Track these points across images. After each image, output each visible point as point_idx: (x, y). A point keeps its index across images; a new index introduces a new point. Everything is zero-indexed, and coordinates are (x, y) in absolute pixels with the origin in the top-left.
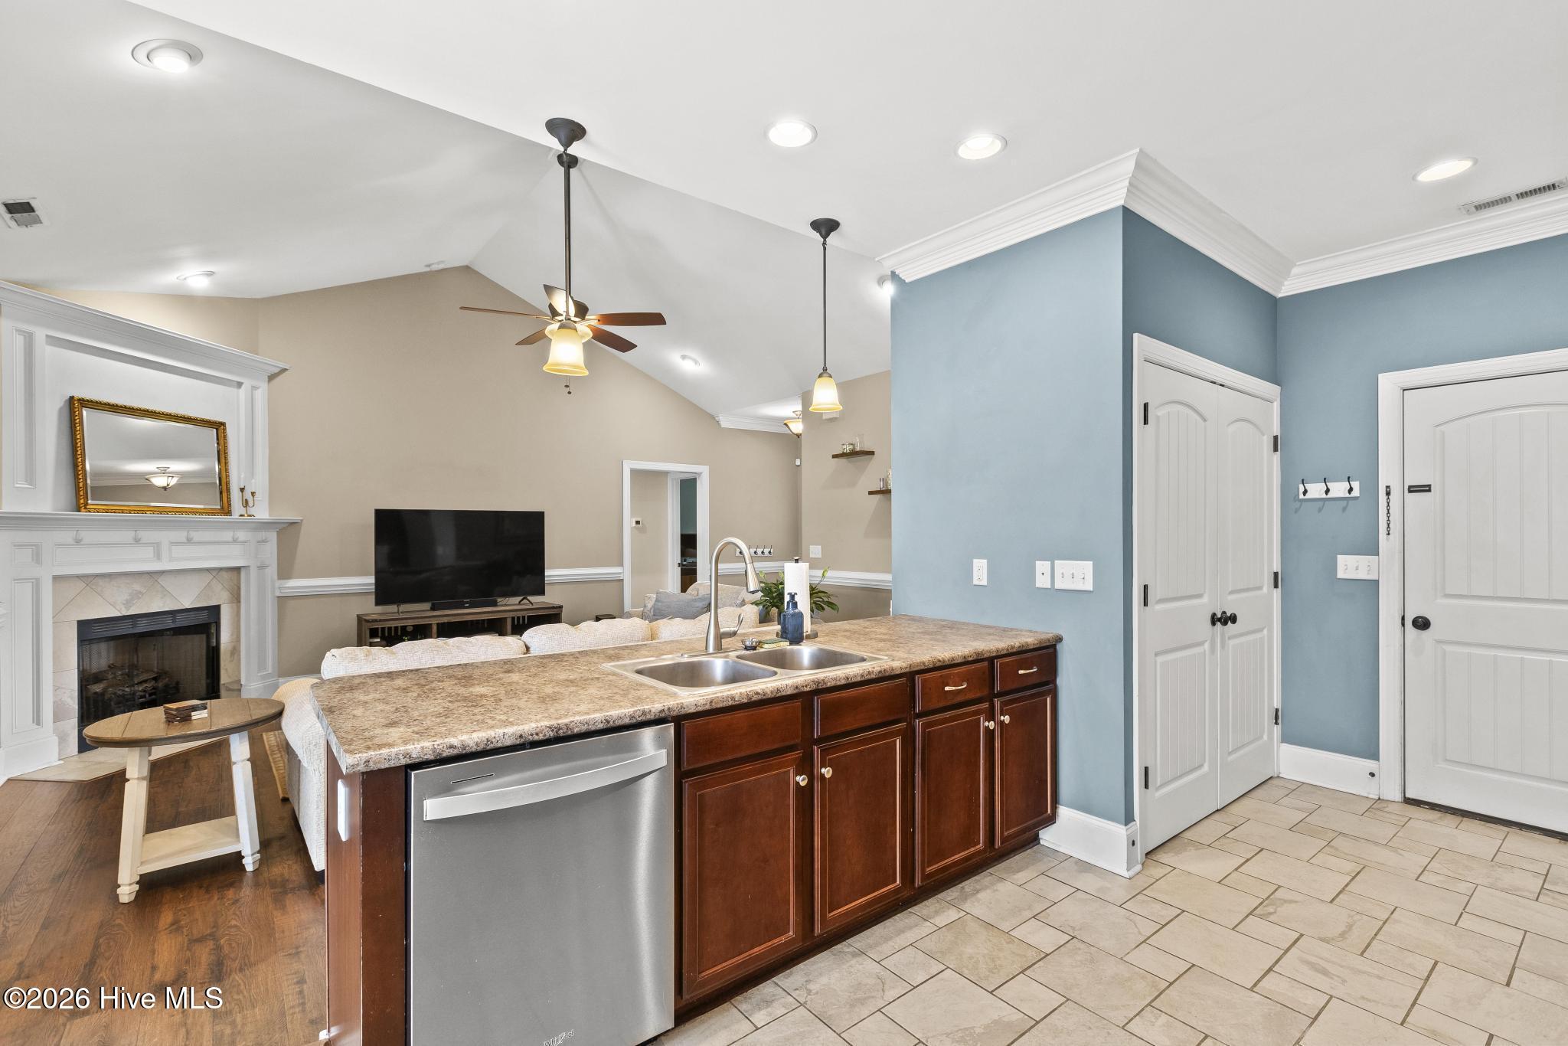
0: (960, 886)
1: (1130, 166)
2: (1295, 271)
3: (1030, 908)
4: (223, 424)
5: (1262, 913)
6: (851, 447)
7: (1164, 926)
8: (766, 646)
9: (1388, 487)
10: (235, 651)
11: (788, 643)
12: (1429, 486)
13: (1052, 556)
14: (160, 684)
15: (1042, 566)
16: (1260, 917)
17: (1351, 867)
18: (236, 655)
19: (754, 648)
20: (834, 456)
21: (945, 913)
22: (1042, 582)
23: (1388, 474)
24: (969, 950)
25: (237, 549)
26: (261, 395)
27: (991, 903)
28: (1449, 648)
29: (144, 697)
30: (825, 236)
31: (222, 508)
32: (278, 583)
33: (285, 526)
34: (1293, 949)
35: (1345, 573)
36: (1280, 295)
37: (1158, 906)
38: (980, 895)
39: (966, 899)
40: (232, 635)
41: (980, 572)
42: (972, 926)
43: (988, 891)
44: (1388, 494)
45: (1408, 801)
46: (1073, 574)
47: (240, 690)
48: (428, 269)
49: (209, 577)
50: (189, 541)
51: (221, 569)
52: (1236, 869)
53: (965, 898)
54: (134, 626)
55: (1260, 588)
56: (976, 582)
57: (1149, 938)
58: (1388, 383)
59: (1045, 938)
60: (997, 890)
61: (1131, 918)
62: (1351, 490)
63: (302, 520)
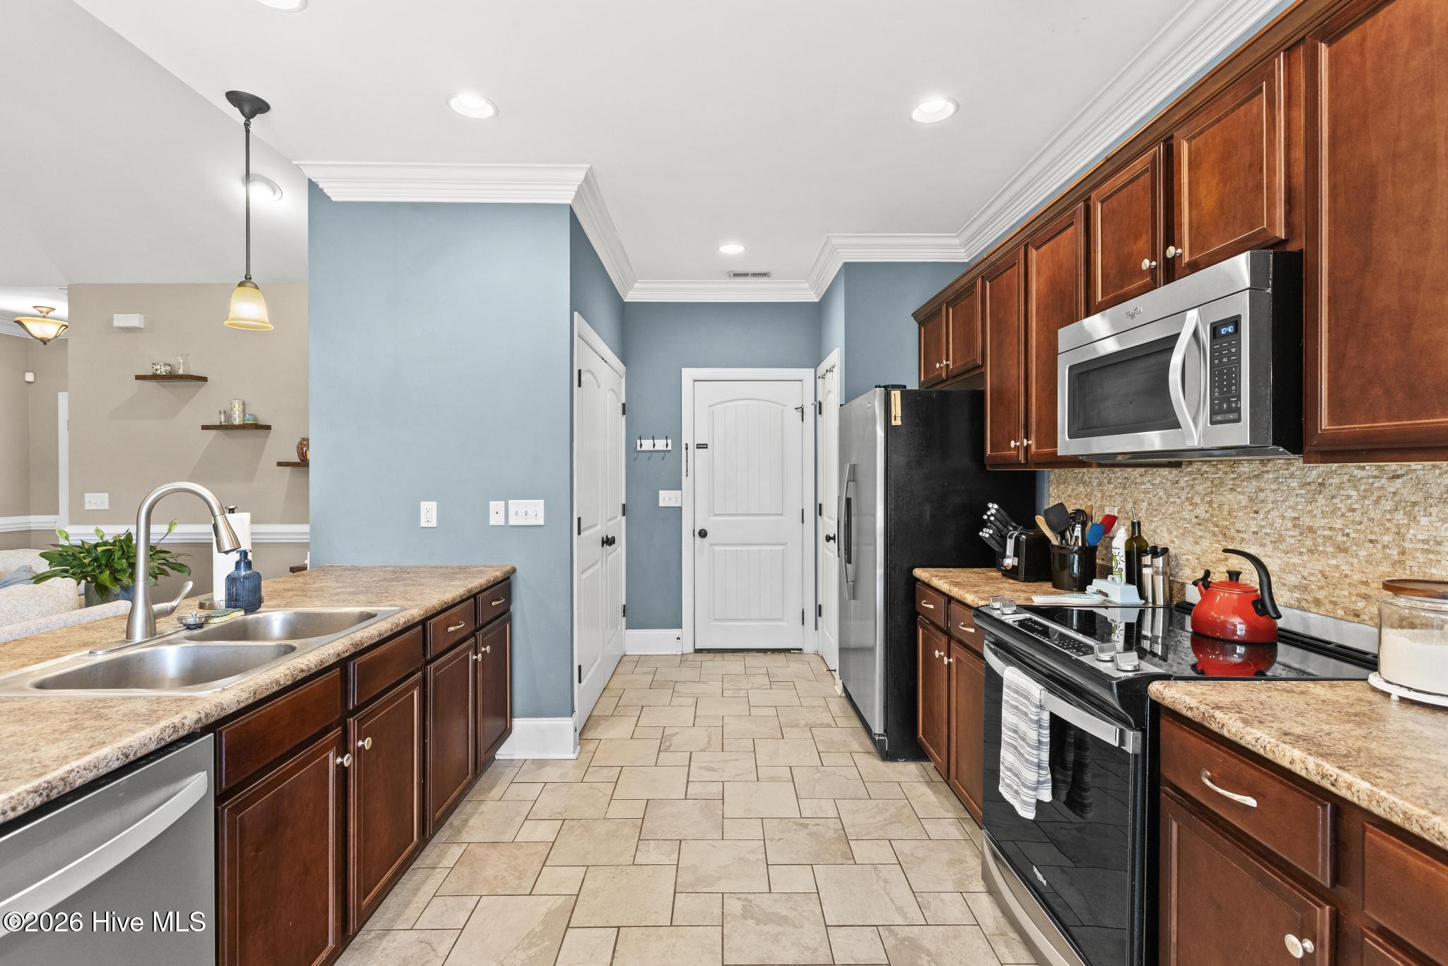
0: (447, 823)
1: (582, 175)
2: (636, 285)
3: (518, 814)
5: (665, 747)
6: (168, 368)
7: (616, 783)
8: (216, 620)
9: (687, 444)
11: (243, 613)
12: (707, 445)
13: (506, 496)
15: (496, 506)
16: (665, 751)
17: (691, 701)
19: (200, 626)
20: (138, 378)
21: (448, 853)
22: (496, 519)
23: (686, 438)
24: (490, 872)
27: (484, 825)
28: (716, 548)
30: (249, 116)
34: (692, 763)
35: (663, 503)
36: (626, 300)
37: (605, 771)
38: (471, 823)
39: (461, 832)
41: (429, 513)
42: (480, 851)
43: (476, 816)
44: (687, 449)
45: (698, 651)
46: (526, 512)
52: (636, 726)
53: (459, 831)
55: (617, 517)
56: (423, 524)
57: (612, 795)
58: (688, 374)
59: (544, 832)
60: (483, 812)
61: (594, 786)
62: (667, 445)
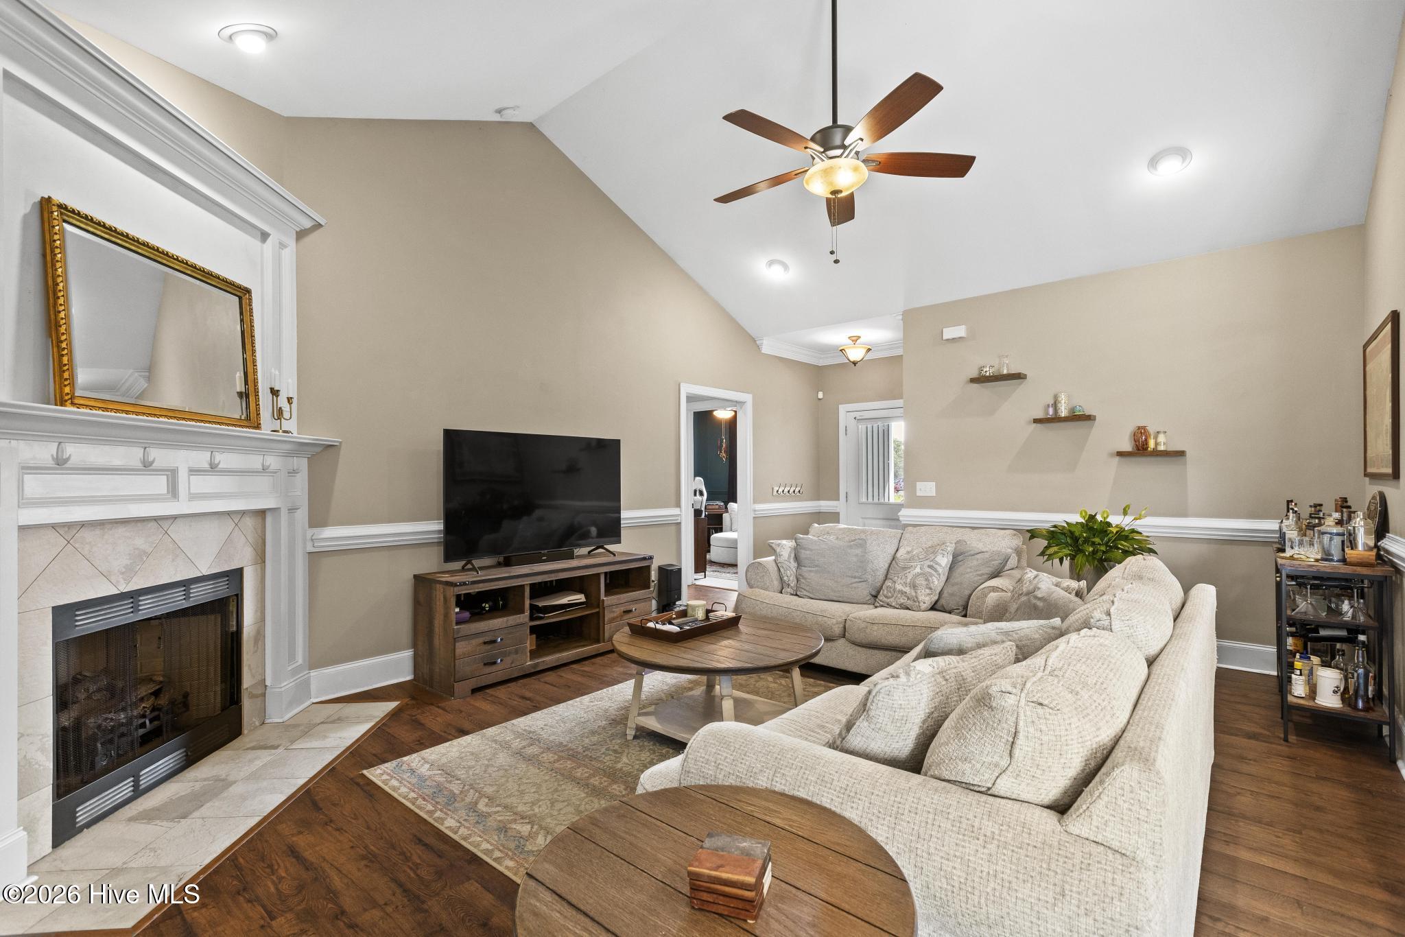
4: (248, 291)
6: (995, 370)
10: (259, 636)
14: (163, 701)
18: (260, 643)
20: (970, 380)
25: (264, 482)
26: (289, 255)
29: (143, 725)
31: (248, 418)
32: (310, 532)
33: (319, 449)
40: (256, 611)
47: (264, 695)
48: (497, 118)
49: (229, 525)
50: (213, 467)
51: (243, 513)
54: (135, 609)
63: (341, 443)
